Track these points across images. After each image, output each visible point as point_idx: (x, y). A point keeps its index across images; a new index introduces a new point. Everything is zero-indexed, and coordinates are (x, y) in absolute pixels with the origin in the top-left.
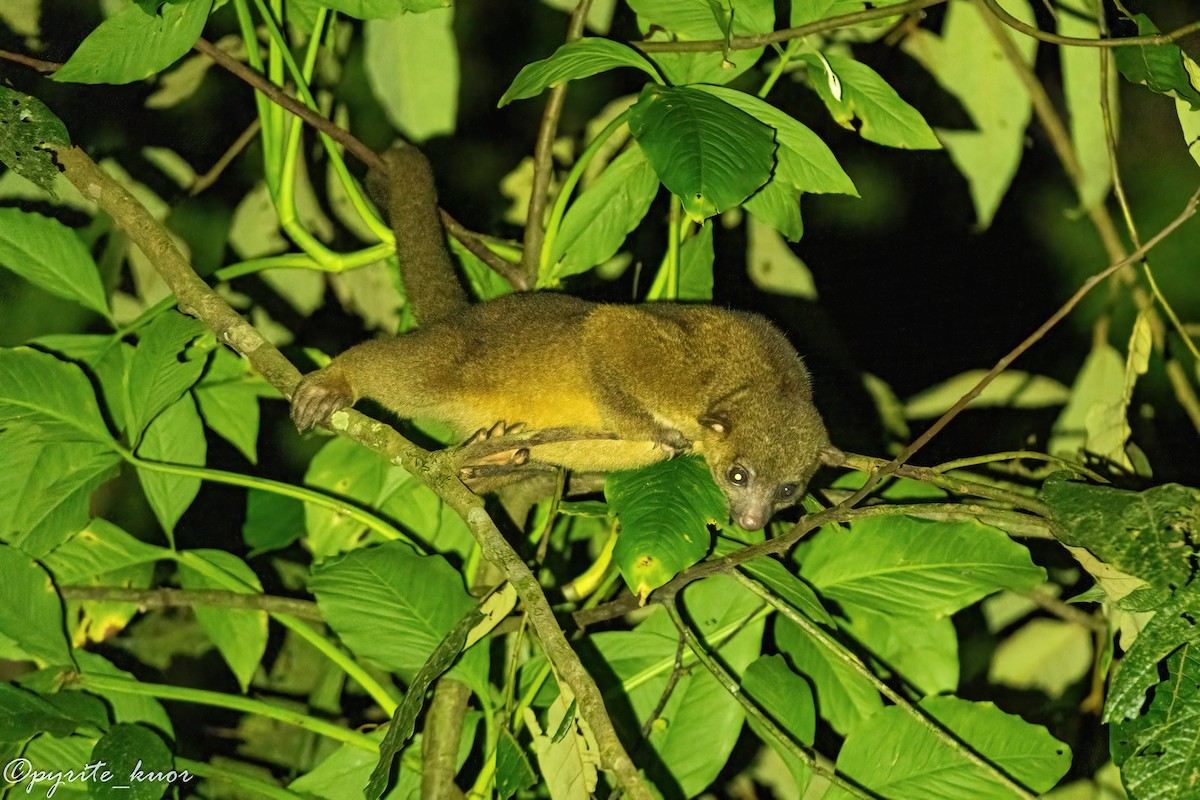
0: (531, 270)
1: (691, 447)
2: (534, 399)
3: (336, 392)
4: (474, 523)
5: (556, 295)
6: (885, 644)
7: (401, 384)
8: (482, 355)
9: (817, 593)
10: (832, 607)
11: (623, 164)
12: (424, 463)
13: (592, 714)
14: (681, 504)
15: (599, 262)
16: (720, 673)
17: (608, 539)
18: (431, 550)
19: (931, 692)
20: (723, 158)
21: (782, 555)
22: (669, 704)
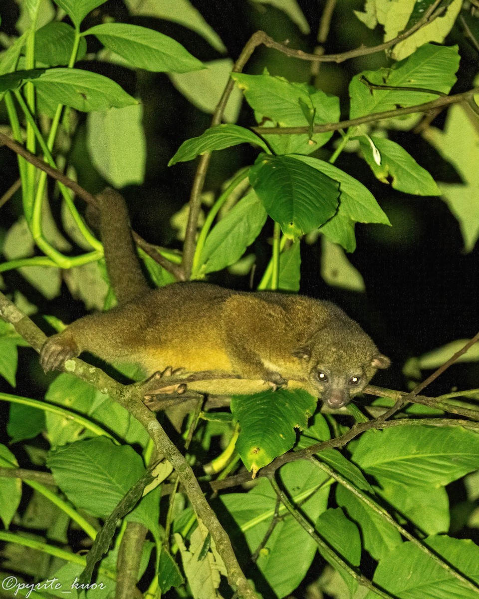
0: (187, 269)
1: (286, 384)
2: (190, 352)
3: (68, 348)
4: (152, 430)
5: (203, 284)
6: (404, 502)
7: (107, 343)
8: (157, 323)
9: (362, 471)
10: (371, 480)
11: (246, 203)
12: (122, 392)
13: (223, 551)
14: (277, 415)
15: (230, 264)
16: (302, 521)
17: (233, 436)
18: (123, 442)
19: (432, 533)
20: (306, 200)
21: (341, 448)
22: (270, 540)
